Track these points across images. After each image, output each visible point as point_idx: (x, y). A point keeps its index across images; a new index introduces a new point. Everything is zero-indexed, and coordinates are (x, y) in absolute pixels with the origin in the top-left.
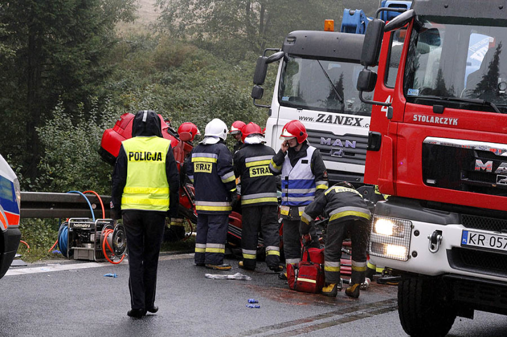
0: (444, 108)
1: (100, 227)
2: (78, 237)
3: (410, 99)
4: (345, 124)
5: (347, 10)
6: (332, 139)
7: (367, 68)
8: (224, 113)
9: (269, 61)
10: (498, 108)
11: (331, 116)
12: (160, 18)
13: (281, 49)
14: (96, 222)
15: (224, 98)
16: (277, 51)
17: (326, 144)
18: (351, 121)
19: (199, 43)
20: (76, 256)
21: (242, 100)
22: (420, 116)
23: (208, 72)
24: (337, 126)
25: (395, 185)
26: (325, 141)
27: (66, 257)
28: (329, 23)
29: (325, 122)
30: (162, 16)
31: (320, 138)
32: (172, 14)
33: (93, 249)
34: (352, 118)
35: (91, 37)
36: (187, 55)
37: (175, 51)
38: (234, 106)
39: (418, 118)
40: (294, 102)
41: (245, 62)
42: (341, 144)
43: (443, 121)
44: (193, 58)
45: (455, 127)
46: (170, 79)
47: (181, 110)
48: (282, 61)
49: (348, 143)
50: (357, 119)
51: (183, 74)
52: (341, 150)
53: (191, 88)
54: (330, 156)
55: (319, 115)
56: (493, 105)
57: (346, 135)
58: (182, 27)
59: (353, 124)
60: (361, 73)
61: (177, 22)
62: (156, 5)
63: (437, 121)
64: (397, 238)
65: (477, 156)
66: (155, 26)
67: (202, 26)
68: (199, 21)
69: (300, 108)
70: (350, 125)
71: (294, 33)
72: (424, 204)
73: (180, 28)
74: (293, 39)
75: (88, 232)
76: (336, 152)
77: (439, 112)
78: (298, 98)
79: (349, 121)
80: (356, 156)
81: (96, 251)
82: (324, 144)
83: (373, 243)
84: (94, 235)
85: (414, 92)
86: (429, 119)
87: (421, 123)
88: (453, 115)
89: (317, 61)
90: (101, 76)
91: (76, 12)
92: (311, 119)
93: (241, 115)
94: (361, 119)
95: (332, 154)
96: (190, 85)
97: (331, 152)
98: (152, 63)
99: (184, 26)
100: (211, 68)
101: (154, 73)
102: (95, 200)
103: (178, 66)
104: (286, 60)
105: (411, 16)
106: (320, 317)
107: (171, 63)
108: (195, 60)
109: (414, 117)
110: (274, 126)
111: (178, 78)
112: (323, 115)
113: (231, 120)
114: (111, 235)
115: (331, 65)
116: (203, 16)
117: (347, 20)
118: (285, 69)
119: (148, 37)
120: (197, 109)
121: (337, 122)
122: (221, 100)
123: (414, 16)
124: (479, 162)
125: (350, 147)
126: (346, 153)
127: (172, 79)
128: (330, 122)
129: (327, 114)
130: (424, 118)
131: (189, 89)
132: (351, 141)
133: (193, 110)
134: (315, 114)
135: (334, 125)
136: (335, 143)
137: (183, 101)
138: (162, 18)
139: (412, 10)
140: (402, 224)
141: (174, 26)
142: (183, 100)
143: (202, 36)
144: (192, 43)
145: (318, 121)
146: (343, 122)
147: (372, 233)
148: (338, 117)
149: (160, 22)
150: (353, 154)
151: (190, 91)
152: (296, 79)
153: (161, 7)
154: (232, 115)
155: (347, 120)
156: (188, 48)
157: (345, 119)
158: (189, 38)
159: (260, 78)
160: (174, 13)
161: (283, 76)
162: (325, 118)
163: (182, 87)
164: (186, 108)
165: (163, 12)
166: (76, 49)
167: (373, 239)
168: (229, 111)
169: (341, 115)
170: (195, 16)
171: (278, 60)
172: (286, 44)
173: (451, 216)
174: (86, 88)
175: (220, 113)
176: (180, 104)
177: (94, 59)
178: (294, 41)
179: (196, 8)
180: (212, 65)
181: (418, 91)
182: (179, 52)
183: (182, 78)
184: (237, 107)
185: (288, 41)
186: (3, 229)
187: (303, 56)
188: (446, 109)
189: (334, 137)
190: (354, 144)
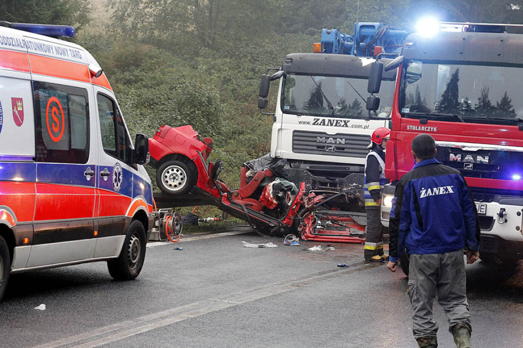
0: (427, 120)
1: (162, 215)
3: (403, 115)
4: (336, 125)
5: (324, 30)
6: (326, 138)
7: (372, 95)
8: (192, 110)
9: (273, 79)
10: (463, 120)
11: (324, 120)
12: (112, 18)
13: (281, 68)
14: (159, 211)
15: (191, 96)
16: (278, 70)
17: (322, 142)
18: (340, 123)
21: (208, 97)
22: (411, 126)
23: (166, 70)
24: (330, 127)
25: (397, 173)
26: (321, 140)
28: (317, 46)
29: (320, 125)
30: (114, 16)
31: (316, 137)
32: (123, 14)
33: (158, 232)
34: (341, 121)
37: (134, 51)
38: (201, 104)
39: (410, 127)
41: (199, 59)
42: (333, 141)
43: (427, 129)
44: (151, 57)
45: (435, 133)
46: (132, 79)
47: (148, 108)
48: (282, 78)
49: (338, 140)
50: (345, 121)
51: (145, 74)
52: (334, 146)
53: (153, 87)
54: (325, 151)
55: (315, 119)
56: (459, 117)
57: (337, 134)
59: (342, 125)
60: (369, 98)
61: (129, 21)
62: (107, 6)
63: (423, 129)
65: (450, 151)
66: (108, 26)
67: (153, 24)
68: (151, 20)
69: (298, 114)
70: (340, 126)
71: (289, 55)
73: (133, 27)
74: (290, 61)
76: (330, 148)
77: (424, 123)
78: (293, 106)
79: (339, 123)
80: (345, 150)
81: (161, 233)
82: (320, 142)
83: (383, 212)
84: (158, 221)
85: (406, 111)
86: (418, 128)
87: (412, 131)
88: (434, 125)
89: (310, 77)
92: (308, 123)
93: (207, 111)
94: (348, 121)
95: (327, 149)
96: (152, 84)
97: (325, 148)
98: (113, 63)
99: (137, 24)
100: (168, 66)
101: (116, 73)
103: (137, 66)
104: (285, 77)
105: (402, 60)
107: (130, 63)
108: (153, 60)
109: (408, 126)
110: (279, 130)
111: (140, 77)
112: (318, 120)
113: (199, 117)
114: (171, 222)
116: (154, 15)
117: (325, 38)
118: (285, 83)
119: (100, 36)
120: (163, 106)
121: (329, 124)
122: (188, 97)
124: (452, 156)
125: (340, 143)
126: (337, 148)
127: (134, 79)
128: (324, 125)
129: (321, 118)
130: (415, 128)
131: (152, 88)
132: (341, 139)
133: (159, 107)
134: (311, 119)
135: (328, 126)
136: (329, 141)
137: (148, 100)
138: (113, 19)
139: (402, 56)
141: (126, 26)
142: (148, 98)
143: (153, 33)
145: (314, 124)
146: (334, 124)
147: (382, 206)
148: (330, 121)
149: (112, 22)
150: (343, 149)
151: (153, 90)
152: (293, 91)
153: (112, 8)
154: (200, 112)
155: (337, 123)
156: (145, 48)
157: (335, 122)
158: (140, 35)
159: (264, 92)
160: (126, 13)
161: (283, 88)
162: (319, 122)
164: (152, 107)
165: (115, 12)
167: (383, 210)
168: (196, 109)
169: (332, 119)
170: (146, 14)
171: (279, 78)
172: (285, 64)
175: (188, 111)
176: (146, 103)
178: (292, 62)
179: (146, 7)
180: (169, 63)
181: (409, 109)
182: (137, 52)
183: (144, 77)
184: (204, 104)
185: (286, 62)
186: (148, 215)
187: (297, 74)
188: (429, 121)
189: (327, 136)
190: (343, 141)
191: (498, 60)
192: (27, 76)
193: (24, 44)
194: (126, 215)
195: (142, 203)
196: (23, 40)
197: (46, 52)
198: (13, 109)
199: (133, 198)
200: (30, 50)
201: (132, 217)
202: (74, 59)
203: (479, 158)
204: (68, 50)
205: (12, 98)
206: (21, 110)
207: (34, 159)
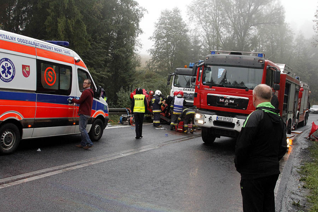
1: (130, 117)
2: (124, 119)
3: (204, 84)
4: (190, 91)
5: (190, 63)
9: (171, 76)
13: (174, 73)
14: (129, 115)
19: (156, 72)
20: (124, 124)
23: (158, 79)
25: (200, 105)
27: (122, 124)
28: (186, 66)
32: (149, 65)
35: (130, 71)
36: (153, 75)
37: (150, 74)
40: (177, 86)
42: (189, 96)
51: (152, 79)
52: (189, 97)
56: (224, 85)
57: (190, 94)
58: (152, 68)
60: (192, 78)
61: (151, 67)
62: (146, 63)
64: (201, 118)
65: (220, 98)
66: (146, 68)
67: (157, 68)
69: (179, 87)
71: (177, 69)
72: (207, 110)
75: (127, 118)
77: (211, 87)
78: (179, 84)
81: (129, 123)
82: (185, 96)
85: (205, 83)
87: (206, 90)
88: (214, 88)
89: (183, 75)
90: (132, 80)
91: (126, 65)
94: (193, 90)
96: (154, 82)
97: (186, 98)
98: (145, 77)
101: (145, 79)
102: (129, 110)
103: (151, 77)
104: (175, 75)
106: (183, 138)
107: (149, 77)
114: (132, 119)
115: (187, 76)
116: (157, 65)
117: (190, 65)
118: (175, 77)
119: (144, 70)
123: (204, 64)
124: (221, 100)
125: (191, 96)
126: (190, 98)
127: (149, 81)
128: (186, 90)
129: (185, 88)
130: (207, 89)
134: (182, 88)
136: (187, 95)
138: (147, 66)
140: (202, 115)
143: (157, 70)
144: (154, 72)
145: (183, 90)
150: (192, 98)
152: (178, 80)
158: (154, 71)
159: (169, 79)
161: (175, 79)
163: (152, 82)
166: (126, 74)
167: (195, 119)
169: (189, 89)
170: (155, 65)
171: (173, 75)
172: (175, 71)
173: (214, 113)
174: (128, 83)
177: (130, 76)
178: (177, 71)
180: (159, 77)
186: (104, 117)
187: (179, 74)
188: (213, 87)
189: (187, 94)
190: (192, 96)
191: (238, 65)
192: (35, 57)
193: (34, 44)
194: (93, 117)
195: (102, 113)
196: (33, 42)
197: (48, 49)
198: (23, 69)
199: (97, 110)
200: (37, 46)
201: (96, 117)
202: (66, 54)
203: (231, 101)
204: (63, 50)
205: (23, 65)
206: (28, 70)
207: (36, 92)
